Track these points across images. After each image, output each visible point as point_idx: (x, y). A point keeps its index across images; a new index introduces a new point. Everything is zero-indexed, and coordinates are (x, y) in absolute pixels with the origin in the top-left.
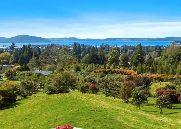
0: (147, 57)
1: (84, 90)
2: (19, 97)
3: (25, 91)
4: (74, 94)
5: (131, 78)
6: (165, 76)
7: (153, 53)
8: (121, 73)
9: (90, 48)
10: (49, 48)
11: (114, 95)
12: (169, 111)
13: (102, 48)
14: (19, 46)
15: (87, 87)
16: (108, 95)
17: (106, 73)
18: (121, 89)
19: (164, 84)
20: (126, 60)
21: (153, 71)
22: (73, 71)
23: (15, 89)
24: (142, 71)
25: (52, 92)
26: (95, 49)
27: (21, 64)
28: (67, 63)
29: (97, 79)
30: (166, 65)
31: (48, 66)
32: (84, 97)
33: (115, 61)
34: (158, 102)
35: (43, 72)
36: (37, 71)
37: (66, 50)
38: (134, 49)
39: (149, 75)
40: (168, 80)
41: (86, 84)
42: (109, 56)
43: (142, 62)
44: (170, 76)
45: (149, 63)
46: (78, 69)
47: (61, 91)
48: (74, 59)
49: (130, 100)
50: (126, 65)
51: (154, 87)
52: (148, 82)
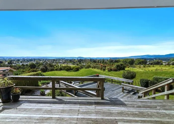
0: (105, 61)
1: (93, 68)
3: (81, 68)
4: (91, 69)
5: (102, 66)
7: (106, 60)
8: (100, 64)
9: (93, 59)
10: (85, 59)
12: (110, 72)
13: (96, 59)
14: (79, 59)
16: (97, 69)
18: (100, 68)
20: (100, 62)
21: (106, 64)
22: (90, 64)
24: (104, 64)
25: (86, 68)
26: (94, 60)
27: (79, 62)
28: (89, 62)
30: (109, 63)
31: (85, 63)
33: (98, 62)
34: (108, 71)
35: (84, 64)
37: (88, 60)
38: (102, 60)
40: (109, 66)
41: (93, 67)
44: (110, 65)
46: (91, 64)
47: (88, 68)
48: (90, 62)
49: (102, 70)
51: (107, 68)
52: (105, 66)
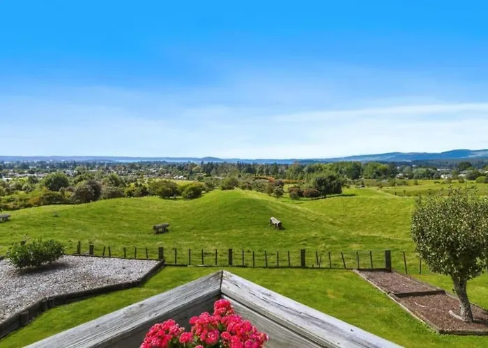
0: (280, 170)
1: (243, 188)
2: (203, 192)
3: (207, 188)
4: (237, 190)
5: (271, 181)
6: (291, 181)
7: (283, 168)
8: (265, 179)
9: (246, 164)
10: (223, 164)
11: (262, 191)
12: (298, 202)
13: (254, 165)
14: (206, 163)
15: (245, 186)
16: (258, 191)
17: (256, 178)
18: (266, 188)
19: (292, 185)
20: (267, 171)
21: (284, 178)
22: (237, 177)
23: (201, 186)
24: (277, 178)
25: (224, 189)
26: (250, 165)
27: (207, 173)
28: (234, 173)
29: (251, 182)
30: (291, 174)
31: (222, 174)
32: (243, 192)
33: (261, 172)
34: (291, 196)
35: (219, 178)
36: (216, 177)
37: (233, 165)
38: (272, 165)
39: (281, 180)
40: (293, 183)
41: (244, 185)
42: (258, 169)
43: (277, 172)
44: (294, 181)
45: (282, 173)
46: (240, 176)
47: (230, 188)
48: (238, 170)
49: (272, 194)
50: (268, 175)
51: (286, 187)
52: (282, 184)
